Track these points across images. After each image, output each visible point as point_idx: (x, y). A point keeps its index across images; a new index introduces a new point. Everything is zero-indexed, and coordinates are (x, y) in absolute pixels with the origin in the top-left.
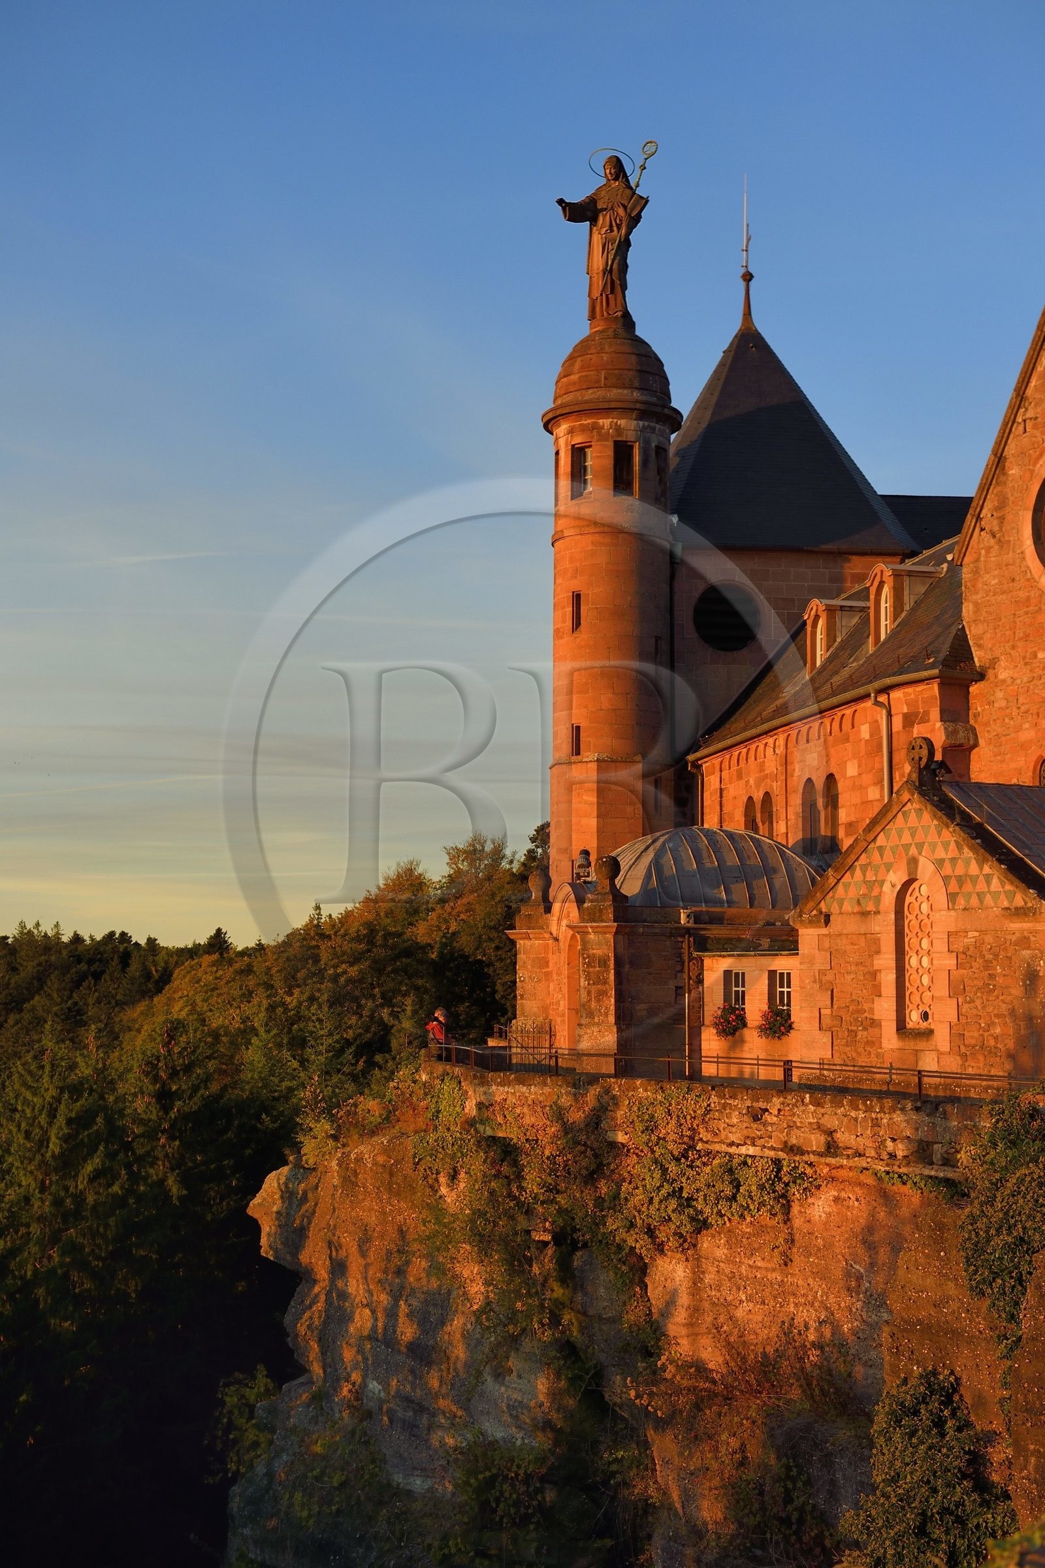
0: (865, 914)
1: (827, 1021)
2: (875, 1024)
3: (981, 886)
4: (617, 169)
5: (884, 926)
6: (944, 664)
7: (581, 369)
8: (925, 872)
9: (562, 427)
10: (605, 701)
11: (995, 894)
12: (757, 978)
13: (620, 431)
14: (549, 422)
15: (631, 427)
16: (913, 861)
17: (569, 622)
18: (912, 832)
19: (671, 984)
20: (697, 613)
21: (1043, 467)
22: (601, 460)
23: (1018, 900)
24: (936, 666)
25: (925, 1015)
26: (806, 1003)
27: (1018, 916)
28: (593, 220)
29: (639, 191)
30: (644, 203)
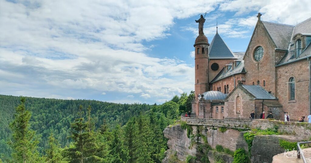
0: (232, 100)
1: (228, 112)
2: (234, 112)
3: (246, 97)
4: (202, 16)
5: (235, 101)
6: (242, 72)
7: (198, 39)
8: (240, 95)
9: (196, 46)
10: (201, 77)
11: (248, 98)
12: (220, 107)
13: (202, 46)
14: (195, 46)
15: (204, 46)
16: (238, 94)
17: (197, 68)
18: (238, 91)
19: (210, 108)
20: (211, 67)
21: (254, 48)
22: (200, 50)
23: (251, 98)
24: (241, 72)
25: (239, 111)
26: (225, 110)
27: (251, 100)
28: (199, 22)
29: (205, 18)
30: (205, 20)
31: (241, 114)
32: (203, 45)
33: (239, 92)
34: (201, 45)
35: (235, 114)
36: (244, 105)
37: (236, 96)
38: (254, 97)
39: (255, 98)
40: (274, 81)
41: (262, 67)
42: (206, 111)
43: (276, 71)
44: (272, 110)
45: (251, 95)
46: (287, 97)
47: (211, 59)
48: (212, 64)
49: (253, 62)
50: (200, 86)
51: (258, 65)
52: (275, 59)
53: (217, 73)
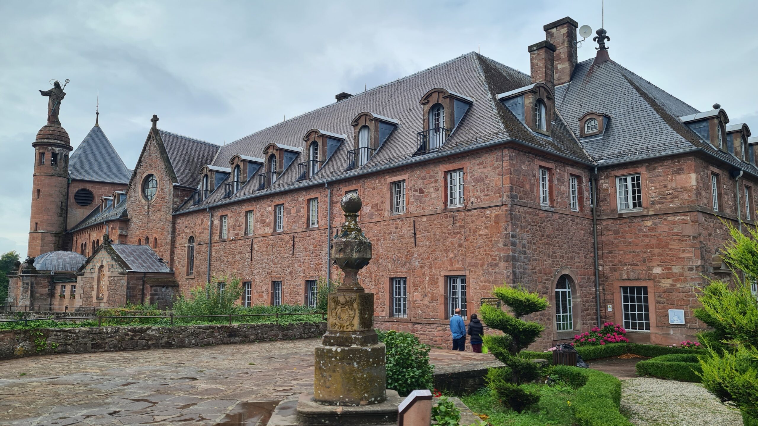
0: (92, 273)
1: (82, 297)
2: (92, 297)
3: (115, 267)
4: (57, 85)
5: (95, 275)
6: (120, 217)
7: (43, 133)
8: (105, 264)
9: (38, 147)
10: (45, 217)
11: (118, 269)
12: (68, 287)
13: (53, 150)
14: (34, 145)
15: (57, 150)
16: (102, 261)
17: (36, 197)
18: (103, 255)
19: (47, 289)
20: (75, 196)
21: (144, 176)
22: (48, 157)
23: (122, 270)
24: (118, 217)
25: (103, 295)
26: (78, 292)
27: (122, 273)
28: (50, 96)
29: (64, 91)
30: (65, 94)
31: (105, 300)
32: (55, 148)
33: (104, 258)
34: (50, 148)
35: (95, 300)
36: (111, 282)
37: (99, 265)
38: (129, 268)
39: (127, 271)
40: (169, 239)
41: (154, 212)
42: (38, 295)
43: (174, 223)
44: (159, 292)
45: (123, 264)
46: (185, 268)
47: (74, 180)
48: (77, 190)
49: (140, 201)
50: (40, 238)
51: (148, 208)
52: (173, 201)
53: (87, 211)
